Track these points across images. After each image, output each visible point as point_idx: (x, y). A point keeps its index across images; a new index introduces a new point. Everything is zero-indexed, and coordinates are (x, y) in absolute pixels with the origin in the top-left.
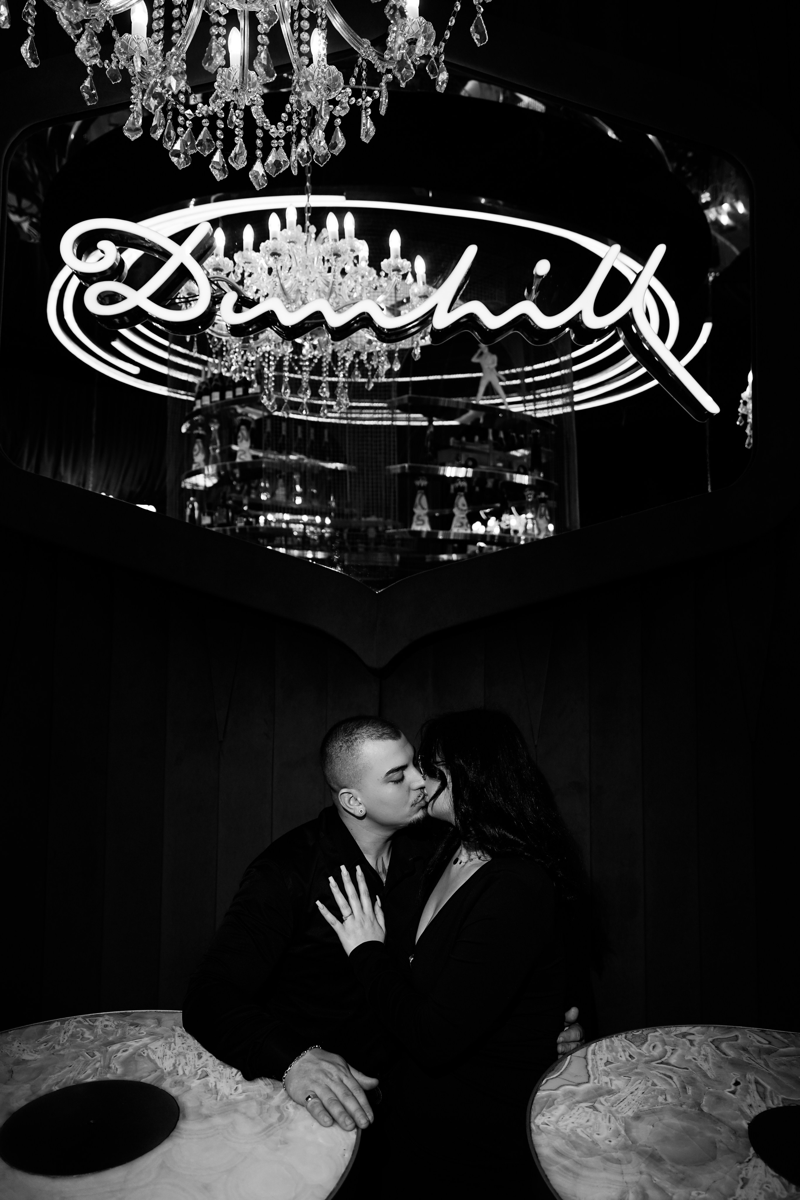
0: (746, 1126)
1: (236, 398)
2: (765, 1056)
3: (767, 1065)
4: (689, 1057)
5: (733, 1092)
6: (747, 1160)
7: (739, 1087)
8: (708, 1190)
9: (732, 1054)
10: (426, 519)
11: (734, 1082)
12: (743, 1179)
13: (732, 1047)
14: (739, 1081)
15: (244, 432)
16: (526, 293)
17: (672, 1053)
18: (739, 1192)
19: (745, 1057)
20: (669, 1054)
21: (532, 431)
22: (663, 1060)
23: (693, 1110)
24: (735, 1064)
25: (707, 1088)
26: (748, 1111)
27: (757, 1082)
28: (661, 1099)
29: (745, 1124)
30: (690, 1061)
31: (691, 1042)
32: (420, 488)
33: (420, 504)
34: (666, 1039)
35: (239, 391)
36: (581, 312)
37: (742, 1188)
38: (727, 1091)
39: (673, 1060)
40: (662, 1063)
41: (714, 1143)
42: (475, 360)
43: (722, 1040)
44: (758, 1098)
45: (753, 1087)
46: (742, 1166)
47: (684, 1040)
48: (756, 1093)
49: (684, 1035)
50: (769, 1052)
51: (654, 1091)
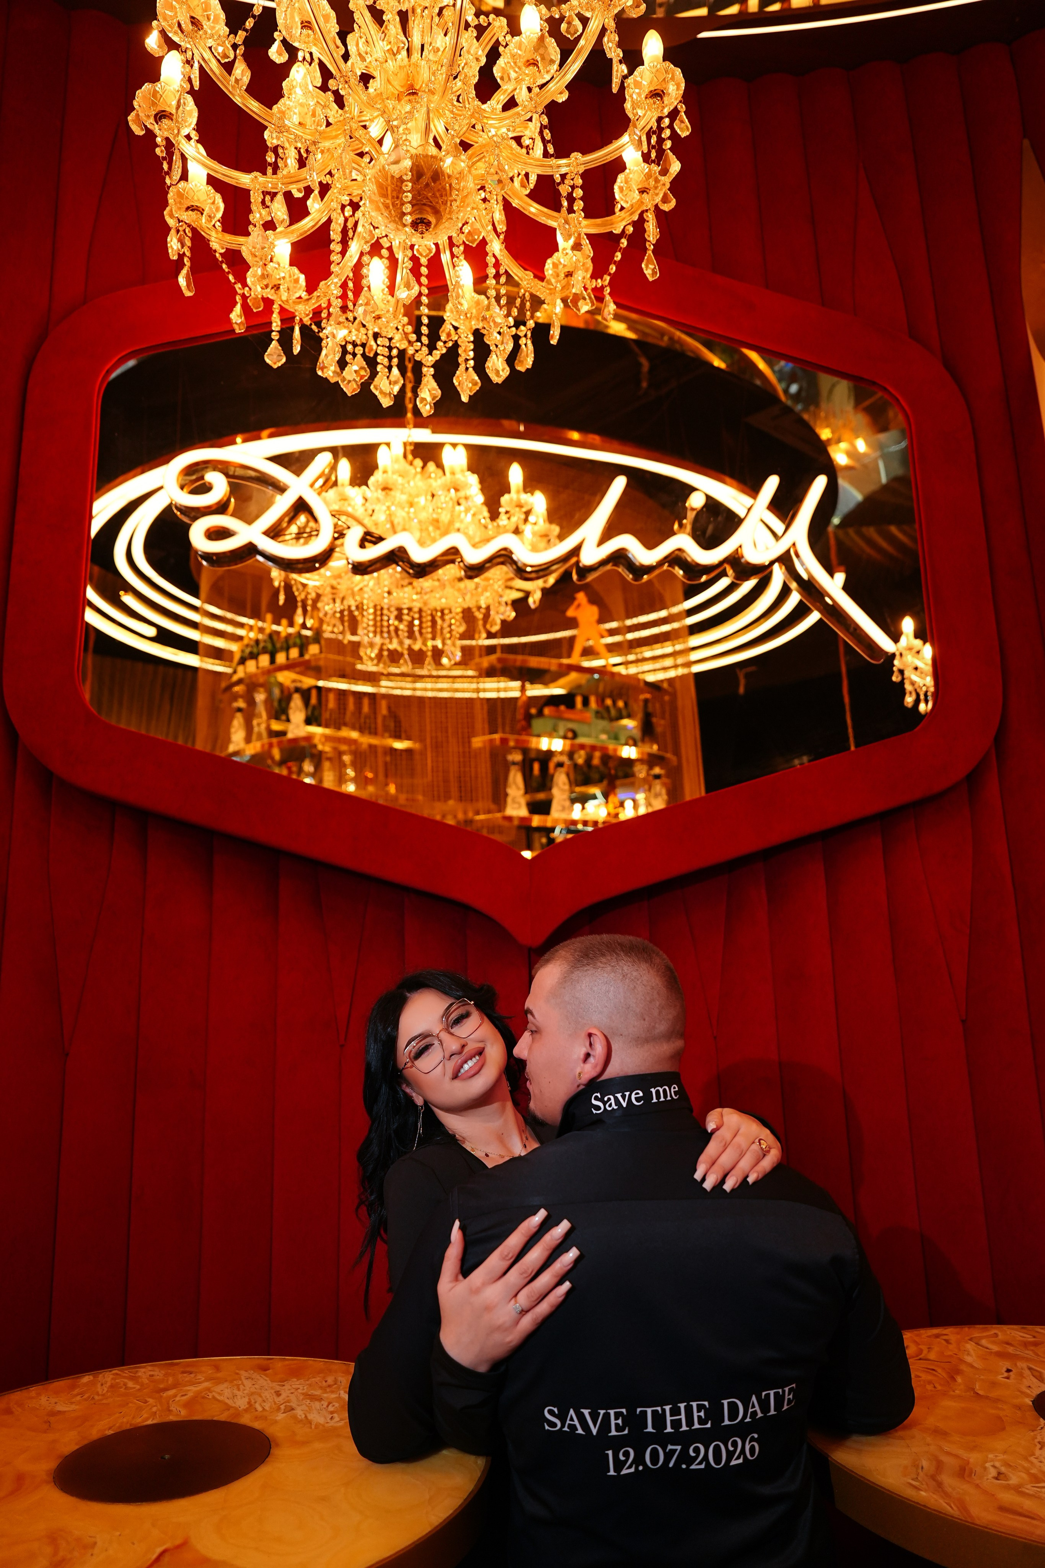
0: (1031, 1403)
1: (290, 662)
2: (1032, 1348)
3: (1038, 1355)
4: (950, 1353)
5: (1008, 1378)
6: (1039, 1428)
7: (1011, 1373)
8: (1005, 1452)
9: (995, 1348)
10: (523, 801)
11: (1005, 1369)
12: (1039, 1443)
13: (994, 1343)
14: (1010, 1368)
15: (297, 701)
16: (676, 526)
17: (929, 1351)
18: (1038, 1452)
19: (1011, 1350)
20: (925, 1352)
21: (642, 697)
22: (921, 1357)
23: (968, 1393)
24: (1001, 1355)
25: (977, 1376)
26: (1028, 1391)
27: (1030, 1369)
28: (929, 1387)
29: (1028, 1401)
30: (951, 1356)
31: (947, 1341)
32: (514, 763)
33: (515, 783)
34: (917, 1340)
35: (294, 653)
36: (740, 546)
37: (1041, 1449)
38: (1000, 1377)
39: (932, 1356)
40: (920, 1359)
41: (999, 1418)
42: (570, 613)
43: (981, 1338)
44: (1035, 1380)
45: (1027, 1372)
46: (1035, 1433)
47: (938, 1339)
48: (1031, 1376)
49: (937, 1336)
50: (1036, 1344)
51: (920, 1381)
